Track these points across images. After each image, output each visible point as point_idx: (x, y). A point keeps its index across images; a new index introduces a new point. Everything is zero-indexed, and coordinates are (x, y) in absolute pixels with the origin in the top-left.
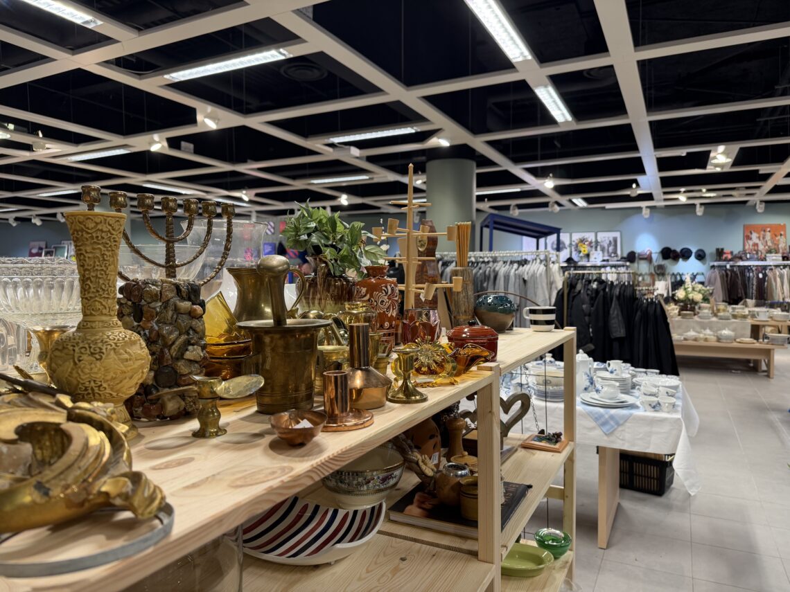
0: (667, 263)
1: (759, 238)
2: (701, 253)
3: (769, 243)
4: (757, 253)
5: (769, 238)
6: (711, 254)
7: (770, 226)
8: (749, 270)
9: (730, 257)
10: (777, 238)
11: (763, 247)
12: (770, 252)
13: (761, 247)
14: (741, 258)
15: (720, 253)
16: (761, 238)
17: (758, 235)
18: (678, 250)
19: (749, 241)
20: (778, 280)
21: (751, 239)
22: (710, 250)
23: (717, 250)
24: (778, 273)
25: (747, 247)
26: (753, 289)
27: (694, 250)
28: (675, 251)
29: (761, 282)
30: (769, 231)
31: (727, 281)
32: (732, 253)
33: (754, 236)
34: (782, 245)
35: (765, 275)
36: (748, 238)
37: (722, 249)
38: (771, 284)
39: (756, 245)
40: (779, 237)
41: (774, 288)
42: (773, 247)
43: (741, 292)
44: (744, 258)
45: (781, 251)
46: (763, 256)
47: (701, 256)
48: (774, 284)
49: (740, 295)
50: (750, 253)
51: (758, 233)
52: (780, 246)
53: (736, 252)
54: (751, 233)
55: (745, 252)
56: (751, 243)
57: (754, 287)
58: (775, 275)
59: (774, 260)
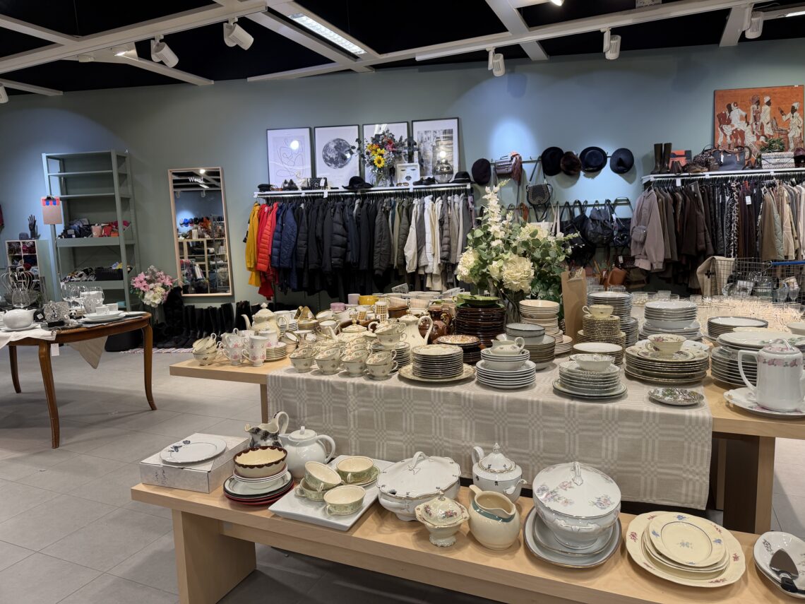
0: (553, 182)
1: (746, 118)
2: (623, 157)
3: (768, 130)
4: (742, 153)
5: (768, 118)
6: (645, 158)
7: (771, 91)
8: (722, 189)
9: (683, 162)
10: (784, 118)
11: (755, 139)
12: (769, 147)
13: (750, 139)
14: (707, 165)
15: (663, 154)
16: (751, 121)
17: (744, 114)
18: (577, 152)
19: (725, 127)
20: (787, 208)
21: (729, 122)
22: (642, 150)
23: (658, 147)
24: (786, 194)
25: (720, 141)
26: (731, 233)
27: (610, 152)
28: (569, 154)
29: (750, 215)
30: (769, 103)
31: (675, 214)
32: (688, 154)
33: (736, 114)
34: (794, 133)
35: (758, 199)
36: (724, 120)
37: (668, 146)
38: (771, 218)
39: (739, 134)
40: (789, 115)
41: (778, 227)
42: (776, 138)
43: (704, 237)
44: (713, 163)
45: (792, 146)
46: (754, 157)
47: (623, 165)
48: (778, 218)
49: (702, 246)
50: (725, 152)
51: (745, 108)
52: (790, 135)
53: (696, 152)
54: (730, 110)
55: (715, 151)
56: (728, 130)
57: (734, 229)
58: (779, 197)
59: (776, 163)
